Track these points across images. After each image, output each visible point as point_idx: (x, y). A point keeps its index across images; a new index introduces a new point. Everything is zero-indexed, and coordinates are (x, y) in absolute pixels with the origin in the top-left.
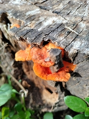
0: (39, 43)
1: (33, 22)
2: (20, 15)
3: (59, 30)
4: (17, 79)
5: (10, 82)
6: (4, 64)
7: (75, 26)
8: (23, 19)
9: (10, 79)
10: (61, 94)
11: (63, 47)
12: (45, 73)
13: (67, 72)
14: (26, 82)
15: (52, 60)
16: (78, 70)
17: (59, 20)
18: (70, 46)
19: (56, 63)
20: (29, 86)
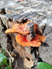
4: (9, 51)
5: (4, 52)
6: (2, 41)
7: (44, 13)
8: (13, 10)
9: (4, 50)
10: (36, 60)
13: (39, 42)
14: (14, 53)
16: (46, 41)
19: (30, 32)
20: (16, 55)
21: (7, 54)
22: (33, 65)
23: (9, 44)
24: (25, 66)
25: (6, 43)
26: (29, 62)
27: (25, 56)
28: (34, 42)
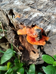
0: (30, 26)
1: (27, 15)
2: (20, 11)
3: (41, 19)
4: (16, 45)
5: (12, 47)
6: (9, 37)
7: (49, 18)
8: (21, 13)
9: (12, 45)
10: (41, 53)
11: (42, 28)
12: (33, 41)
13: (44, 41)
14: (21, 47)
15: (37, 35)
16: (50, 40)
17: (41, 14)
18: (46, 28)
19: (39, 36)
20: (23, 49)
21: (15, 48)
22: (39, 57)
23: (16, 39)
24: (31, 58)
25: (14, 39)
26: (34, 55)
27: (31, 50)
28: (41, 41)
